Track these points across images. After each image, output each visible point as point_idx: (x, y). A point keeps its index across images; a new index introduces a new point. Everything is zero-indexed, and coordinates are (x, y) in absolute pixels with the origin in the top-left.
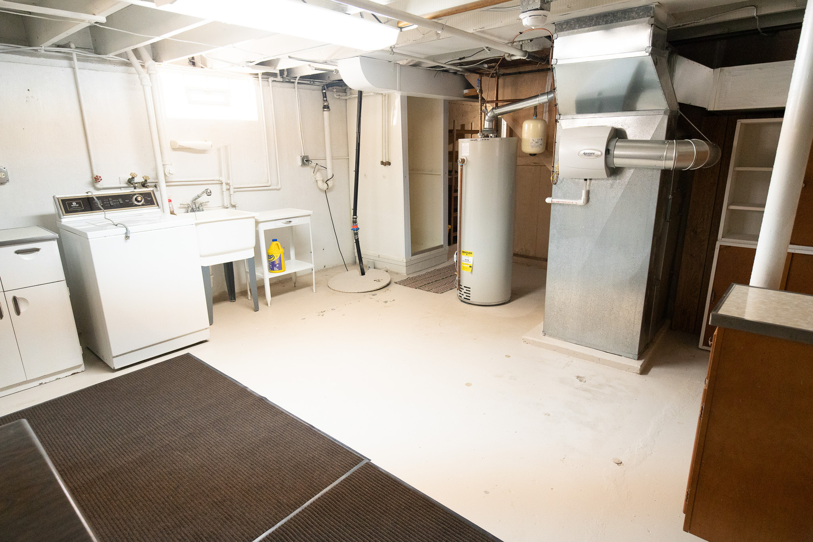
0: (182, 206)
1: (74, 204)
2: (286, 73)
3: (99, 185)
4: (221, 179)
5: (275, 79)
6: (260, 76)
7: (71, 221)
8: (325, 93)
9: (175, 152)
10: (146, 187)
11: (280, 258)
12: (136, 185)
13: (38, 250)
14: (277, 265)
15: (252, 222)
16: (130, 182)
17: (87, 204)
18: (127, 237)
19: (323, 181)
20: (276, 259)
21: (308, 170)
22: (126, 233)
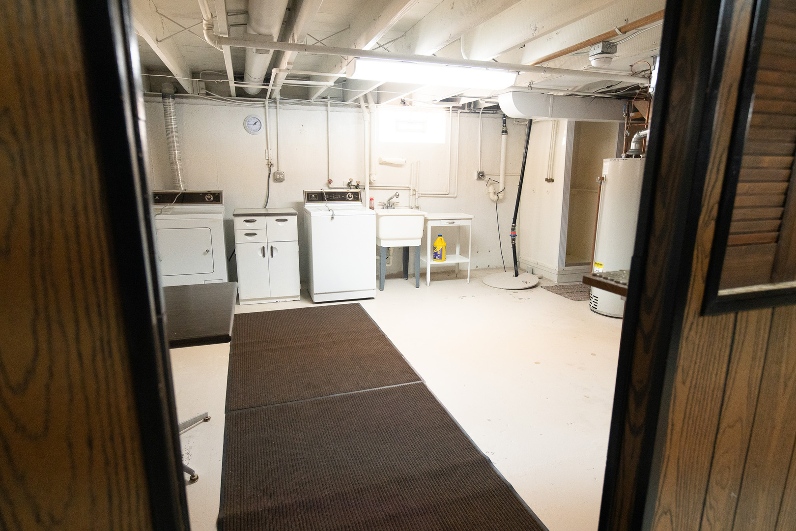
0: (380, 204)
1: (313, 196)
2: (472, 106)
3: (330, 186)
4: (410, 186)
5: (463, 111)
6: (451, 109)
7: (310, 206)
8: (505, 120)
9: (382, 166)
10: (357, 189)
11: (442, 250)
12: (352, 187)
13: (286, 220)
14: (439, 255)
15: (422, 220)
16: (349, 184)
17: (320, 197)
18: (332, 218)
19: (495, 193)
20: (438, 250)
21: (483, 183)
22: (332, 216)
